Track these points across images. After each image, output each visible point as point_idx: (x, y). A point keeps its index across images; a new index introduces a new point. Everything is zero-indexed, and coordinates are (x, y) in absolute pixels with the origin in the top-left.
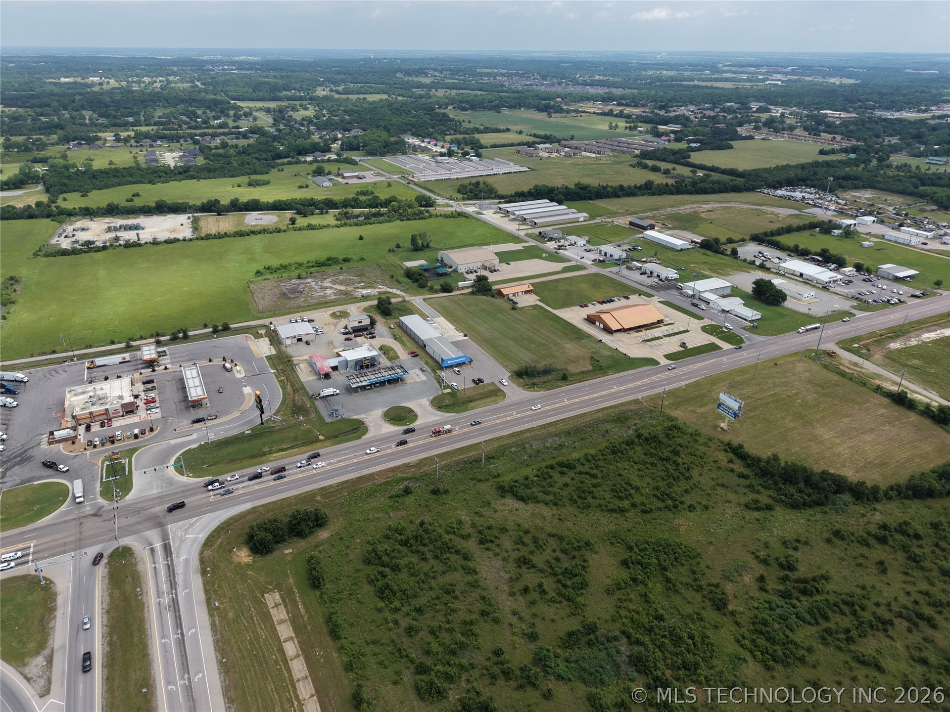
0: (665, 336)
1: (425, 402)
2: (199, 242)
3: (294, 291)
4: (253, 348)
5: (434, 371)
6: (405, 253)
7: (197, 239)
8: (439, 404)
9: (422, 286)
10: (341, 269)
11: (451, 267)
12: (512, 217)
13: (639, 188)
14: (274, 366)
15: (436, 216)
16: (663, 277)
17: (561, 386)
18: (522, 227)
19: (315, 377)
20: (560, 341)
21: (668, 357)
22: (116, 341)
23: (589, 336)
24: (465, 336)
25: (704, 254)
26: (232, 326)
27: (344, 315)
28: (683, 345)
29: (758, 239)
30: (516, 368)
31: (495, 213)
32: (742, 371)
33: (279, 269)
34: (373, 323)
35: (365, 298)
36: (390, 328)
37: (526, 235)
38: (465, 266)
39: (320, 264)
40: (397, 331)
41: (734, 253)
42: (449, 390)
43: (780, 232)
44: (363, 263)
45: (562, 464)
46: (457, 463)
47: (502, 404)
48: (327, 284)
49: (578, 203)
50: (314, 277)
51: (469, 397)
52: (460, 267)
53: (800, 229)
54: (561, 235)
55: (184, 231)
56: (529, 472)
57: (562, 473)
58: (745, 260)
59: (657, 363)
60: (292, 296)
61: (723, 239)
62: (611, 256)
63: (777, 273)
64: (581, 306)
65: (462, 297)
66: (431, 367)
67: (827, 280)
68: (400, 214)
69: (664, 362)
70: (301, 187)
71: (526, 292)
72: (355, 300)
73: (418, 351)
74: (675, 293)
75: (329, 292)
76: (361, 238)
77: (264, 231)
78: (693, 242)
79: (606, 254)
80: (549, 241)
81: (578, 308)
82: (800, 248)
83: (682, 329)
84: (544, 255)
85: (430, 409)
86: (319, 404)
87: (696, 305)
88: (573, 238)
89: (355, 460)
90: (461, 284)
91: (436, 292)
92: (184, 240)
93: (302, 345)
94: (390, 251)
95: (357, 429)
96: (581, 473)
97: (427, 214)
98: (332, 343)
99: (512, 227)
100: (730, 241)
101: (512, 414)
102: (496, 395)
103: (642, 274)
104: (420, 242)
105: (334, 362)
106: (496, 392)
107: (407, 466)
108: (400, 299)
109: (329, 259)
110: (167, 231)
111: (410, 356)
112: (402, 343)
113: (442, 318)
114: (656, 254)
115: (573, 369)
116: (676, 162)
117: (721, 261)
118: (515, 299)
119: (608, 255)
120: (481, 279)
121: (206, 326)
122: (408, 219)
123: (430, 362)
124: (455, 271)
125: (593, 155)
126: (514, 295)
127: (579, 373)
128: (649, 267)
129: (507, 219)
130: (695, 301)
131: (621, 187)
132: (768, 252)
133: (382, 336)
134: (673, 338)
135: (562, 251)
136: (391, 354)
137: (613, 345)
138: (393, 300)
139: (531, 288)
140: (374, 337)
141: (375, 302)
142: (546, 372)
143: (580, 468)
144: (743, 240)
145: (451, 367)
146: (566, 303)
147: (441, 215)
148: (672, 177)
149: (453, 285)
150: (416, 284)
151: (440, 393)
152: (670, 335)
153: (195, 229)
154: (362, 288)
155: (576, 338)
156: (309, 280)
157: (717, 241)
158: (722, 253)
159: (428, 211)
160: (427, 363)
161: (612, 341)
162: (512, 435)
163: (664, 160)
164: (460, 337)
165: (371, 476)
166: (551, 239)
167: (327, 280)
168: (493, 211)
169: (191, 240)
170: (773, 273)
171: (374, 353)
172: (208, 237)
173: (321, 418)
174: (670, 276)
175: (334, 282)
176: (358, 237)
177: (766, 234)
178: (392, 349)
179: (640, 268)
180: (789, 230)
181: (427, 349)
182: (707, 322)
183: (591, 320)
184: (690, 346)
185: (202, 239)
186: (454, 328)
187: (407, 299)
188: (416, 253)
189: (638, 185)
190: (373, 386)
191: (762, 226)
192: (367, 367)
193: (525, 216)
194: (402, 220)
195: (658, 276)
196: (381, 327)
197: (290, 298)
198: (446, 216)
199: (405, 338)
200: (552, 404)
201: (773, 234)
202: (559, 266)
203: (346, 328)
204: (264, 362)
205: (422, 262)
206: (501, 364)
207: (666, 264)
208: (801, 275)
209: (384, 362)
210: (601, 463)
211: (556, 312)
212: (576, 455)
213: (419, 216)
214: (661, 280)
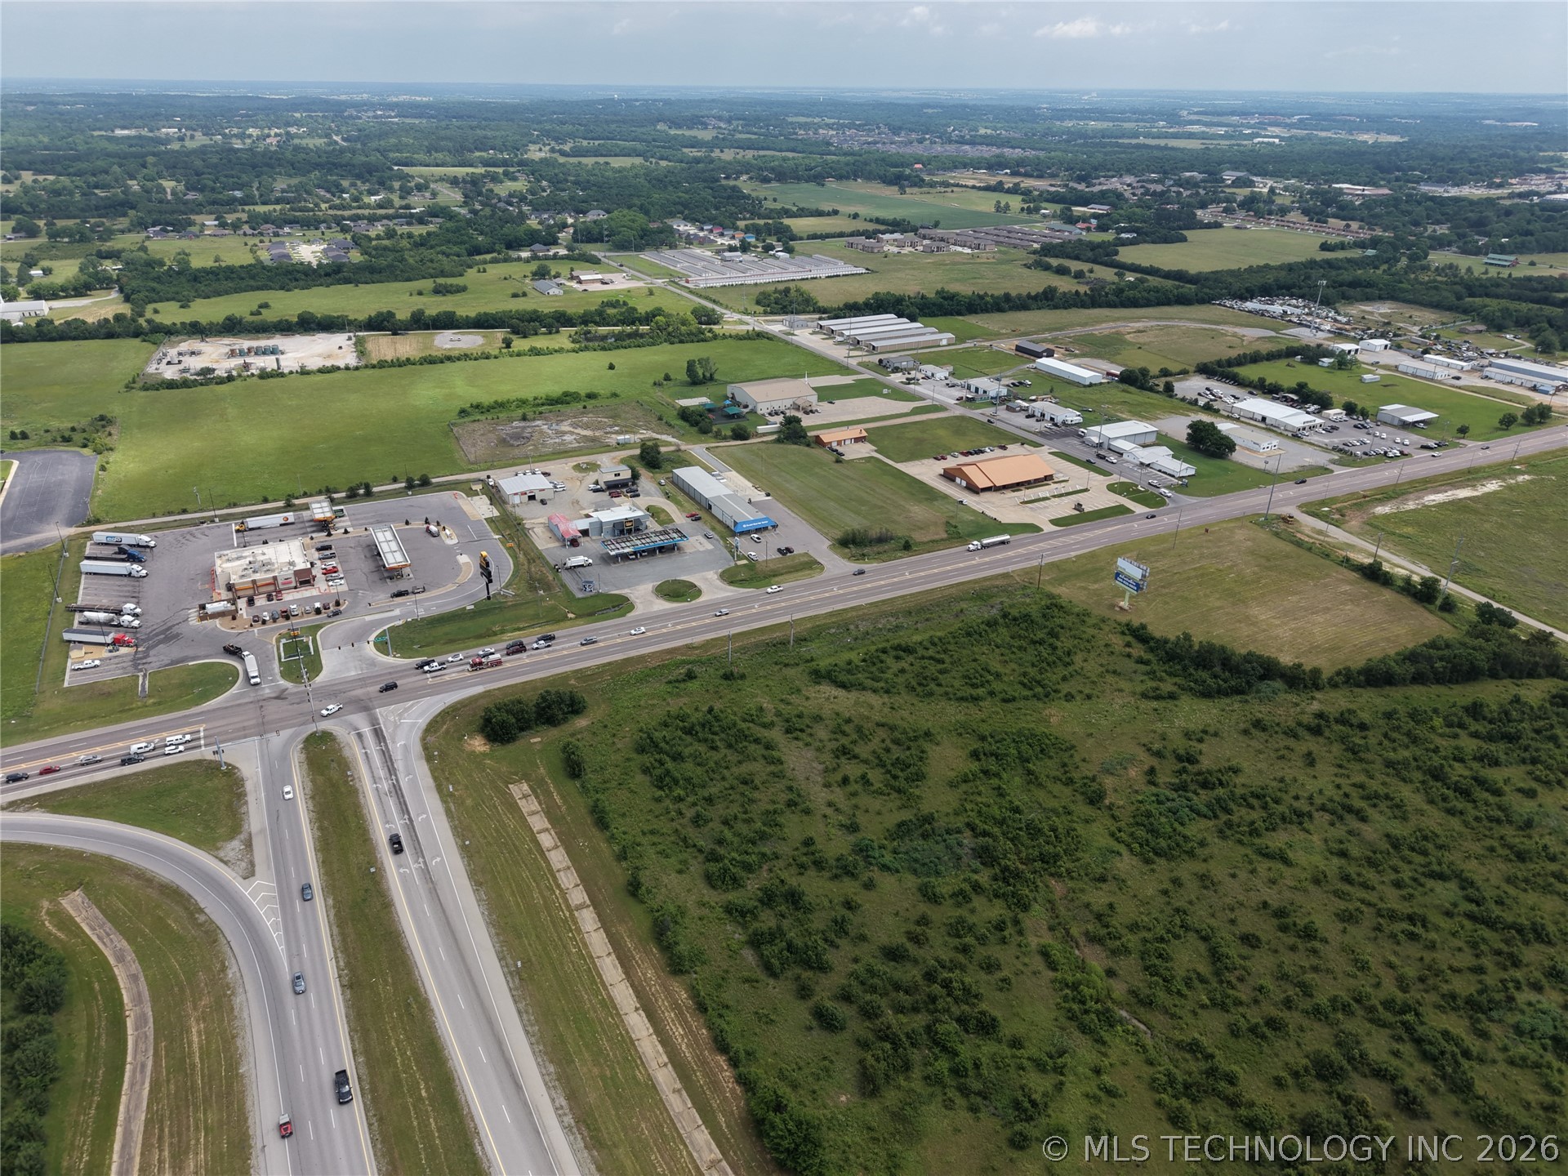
0: (1054, 496)
1: (712, 576)
2: (370, 372)
3: (517, 436)
4: (465, 508)
5: (724, 539)
6: (677, 388)
7: (366, 367)
8: (730, 577)
9: (704, 431)
10: (585, 407)
11: (746, 407)
12: (839, 339)
13: (1035, 298)
14: (498, 531)
15: (724, 337)
16: (1059, 420)
17: (901, 557)
18: (852, 353)
19: (557, 544)
20: (902, 503)
21: (1054, 522)
22: (270, 498)
23: (946, 497)
24: (768, 495)
25: (1124, 391)
26: (434, 480)
27: (593, 467)
28: (1079, 507)
29: (1206, 370)
30: (839, 534)
31: (814, 333)
32: (1158, 539)
33: (494, 408)
34: (635, 476)
35: (621, 446)
36: (660, 484)
37: (859, 364)
38: (768, 405)
39: (552, 401)
40: (670, 488)
41: (1169, 389)
42: (745, 562)
43: (1241, 361)
44: (617, 400)
45: (898, 648)
46: (757, 645)
47: (818, 578)
48: (565, 427)
49: (941, 320)
50: (546, 419)
51: (772, 571)
52: (759, 407)
53: (1271, 357)
54: (911, 364)
55: (344, 357)
56: (855, 657)
57: (897, 658)
58: (1183, 399)
59: (1038, 529)
60: (516, 443)
61: (1154, 370)
62: (985, 392)
63: (1228, 417)
64: (936, 459)
65: (763, 446)
66: (718, 533)
67: (1300, 425)
68: (669, 334)
69: (1048, 528)
70: (515, 296)
71: (857, 440)
72: (608, 448)
73: (701, 514)
74: (1075, 442)
75: (568, 438)
76: (612, 367)
77: (466, 357)
78: (1109, 374)
79: (977, 390)
80: (893, 372)
81: (932, 461)
82: (1267, 383)
83: (1079, 488)
84: (885, 391)
85: (719, 583)
86: (566, 577)
87: (1103, 458)
88: (929, 369)
89: (619, 641)
90: (761, 429)
91: (725, 438)
92: (347, 368)
93: (535, 505)
94: (655, 384)
95: (620, 605)
96: (923, 658)
97: (710, 335)
98: (578, 502)
99: (839, 353)
100: (1165, 373)
101: (832, 590)
102: (811, 568)
103: (1028, 417)
104: (700, 372)
105: (583, 524)
106: (810, 565)
107: (689, 647)
108: (672, 448)
109: (566, 394)
110: (319, 356)
111: (689, 520)
112: (677, 503)
113: (734, 473)
114: (1052, 391)
115: (917, 536)
116: (1095, 262)
117: (1147, 400)
118: (840, 449)
119: (981, 392)
120: (792, 422)
121: (395, 480)
122: (681, 342)
123: (718, 527)
124: (753, 412)
125: (967, 251)
126: (839, 443)
127: (928, 542)
128: (1038, 406)
129: (831, 342)
130: (1102, 452)
131: (1007, 297)
132: (1219, 388)
133: (648, 494)
134: (1065, 499)
135: (912, 386)
136: (662, 517)
137: (979, 508)
138: (663, 449)
139: (864, 434)
140: (638, 495)
141: (637, 452)
142: (881, 540)
143: (921, 652)
144: (1184, 372)
145: (748, 532)
146: (913, 456)
147: (731, 336)
148: (1087, 283)
149: (749, 429)
150: (696, 429)
151: (733, 564)
152: (1061, 495)
153: (361, 353)
154: (617, 433)
155: (927, 499)
156: (538, 423)
157: (1144, 372)
158: (1151, 389)
159: (710, 331)
160: (713, 529)
161: (978, 503)
162: (831, 614)
163: (1077, 258)
164: (760, 496)
165: (641, 659)
166: (896, 370)
167: (565, 423)
168: (810, 330)
169: (357, 368)
170: (1223, 416)
171: (639, 513)
172: (382, 365)
173: (569, 593)
174: (1069, 419)
175: (575, 425)
176: (607, 365)
177: (1219, 363)
178: (663, 511)
179: (1026, 409)
180: (1255, 358)
181: (714, 511)
182: (1115, 479)
183: (949, 476)
184: (1087, 508)
185: (374, 367)
186: (750, 485)
187: (683, 448)
188: (695, 389)
189: (1033, 294)
190: (638, 554)
191: (1218, 351)
192: (630, 531)
193: (858, 338)
194: (672, 343)
195: (1052, 419)
196: (646, 482)
197: (512, 445)
198: (739, 338)
199: (681, 497)
200: (887, 578)
201: (1230, 363)
202: (907, 406)
203: (597, 483)
204: (483, 526)
205: (704, 400)
206: (819, 530)
207: (1064, 403)
208: (1264, 419)
209: (652, 525)
210: (951, 647)
211: (901, 467)
212: (917, 638)
213: (697, 337)
214: (1056, 425)
